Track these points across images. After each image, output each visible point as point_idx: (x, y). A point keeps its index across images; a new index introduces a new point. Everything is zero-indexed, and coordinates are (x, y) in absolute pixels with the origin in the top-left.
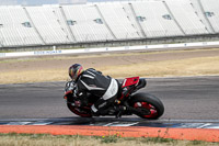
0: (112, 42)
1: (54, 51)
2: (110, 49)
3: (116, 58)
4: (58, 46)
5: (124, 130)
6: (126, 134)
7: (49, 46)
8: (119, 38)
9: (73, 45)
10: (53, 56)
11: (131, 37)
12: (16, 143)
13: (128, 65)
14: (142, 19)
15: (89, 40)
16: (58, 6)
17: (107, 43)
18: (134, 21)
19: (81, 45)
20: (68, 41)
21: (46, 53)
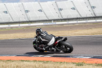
0: (80, 18)
1: (53, 23)
2: (79, 22)
3: (82, 26)
4: (55, 20)
5: (86, 60)
6: (88, 62)
7: (50, 21)
8: (83, 16)
9: (61, 20)
10: (52, 25)
11: (89, 16)
12: (37, 65)
13: (88, 29)
14: (94, 7)
15: (69, 17)
16: (54, 2)
17: (77, 19)
18: (90, 8)
19: (65, 20)
20: (59, 18)
21: (49, 24)
